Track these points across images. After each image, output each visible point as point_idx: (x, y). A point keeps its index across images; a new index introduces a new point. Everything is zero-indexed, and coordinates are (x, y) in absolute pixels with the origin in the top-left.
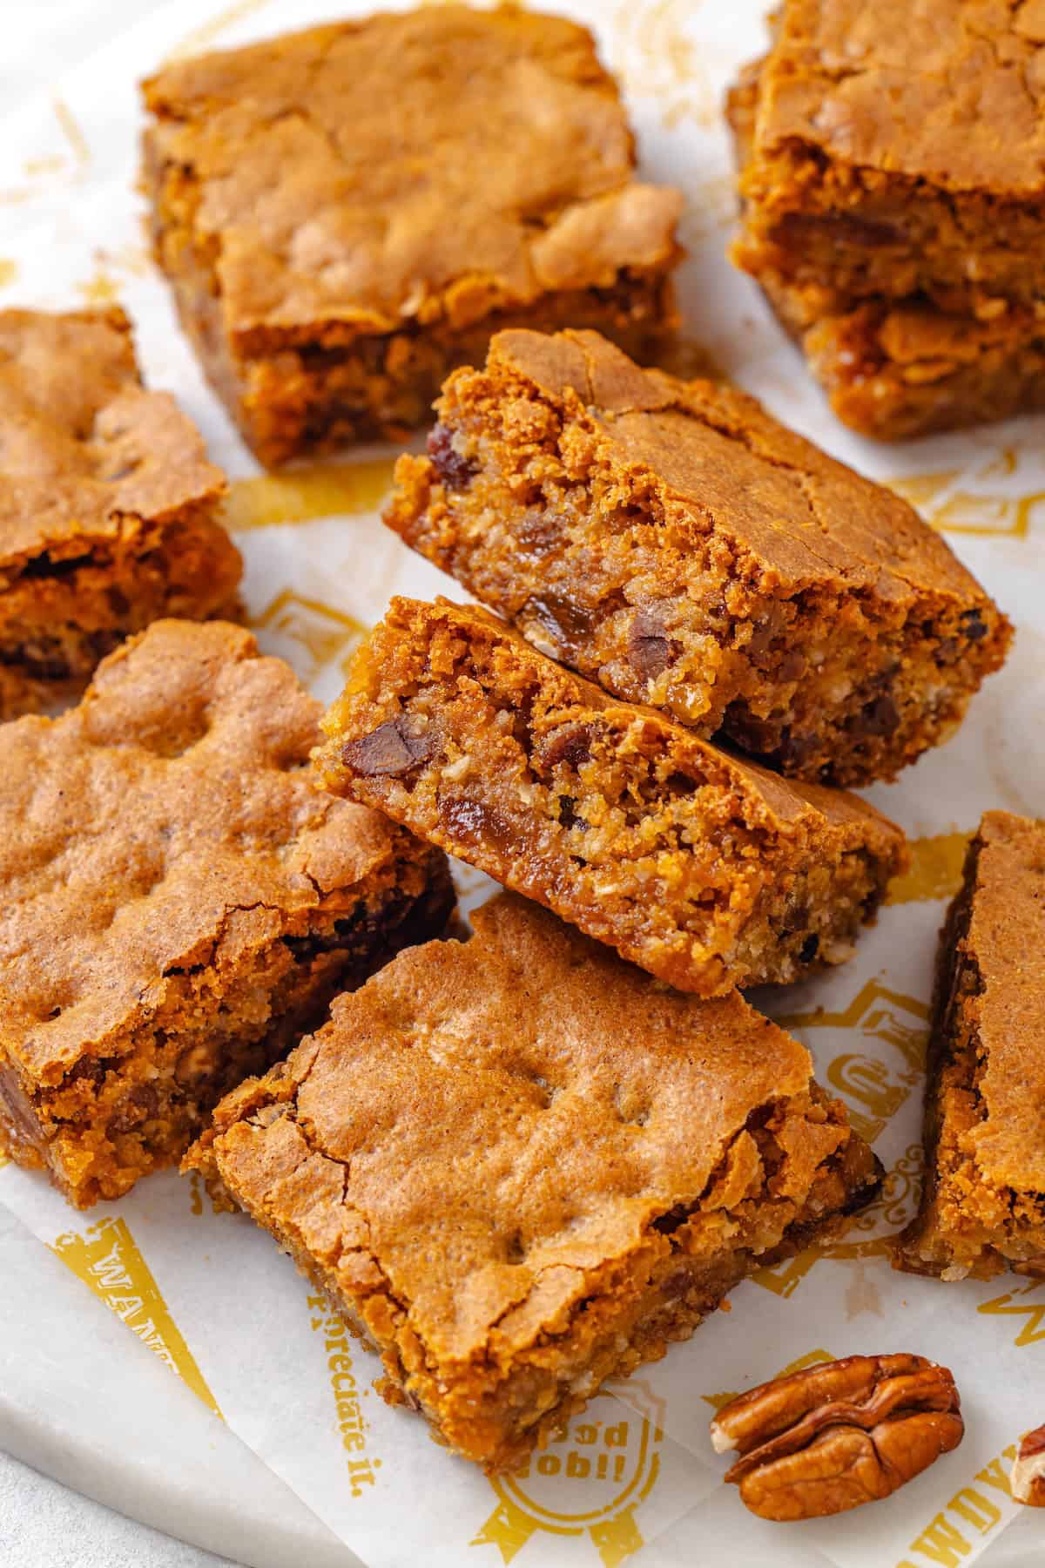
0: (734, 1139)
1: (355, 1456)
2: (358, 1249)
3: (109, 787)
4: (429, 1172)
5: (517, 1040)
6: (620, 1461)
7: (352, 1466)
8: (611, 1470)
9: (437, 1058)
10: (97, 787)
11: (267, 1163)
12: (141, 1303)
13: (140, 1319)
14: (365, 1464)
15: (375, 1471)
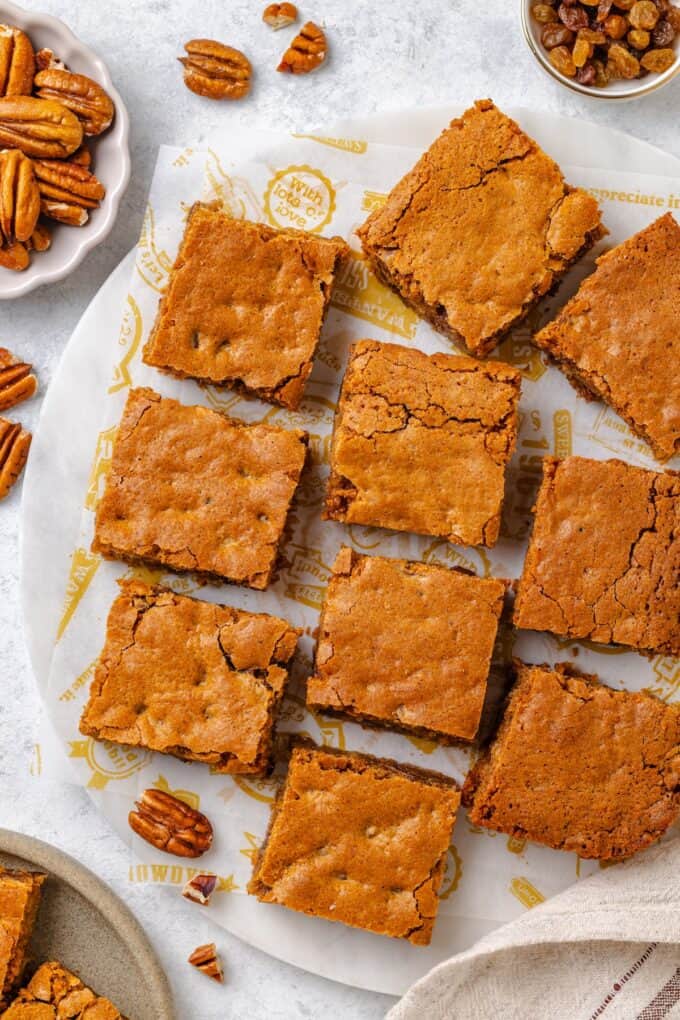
0: (215, 752)
1: (72, 690)
2: (108, 669)
3: (213, 470)
4: (147, 670)
5: (210, 663)
6: (123, 765)
7: (68, 691)
8: (119, 764)
9: (188, 643)
10: (212, 465)
11: (120, 618)
12: (77, 589)
13: (71, 594)
14: (71, 694)
15: (72, 699)
